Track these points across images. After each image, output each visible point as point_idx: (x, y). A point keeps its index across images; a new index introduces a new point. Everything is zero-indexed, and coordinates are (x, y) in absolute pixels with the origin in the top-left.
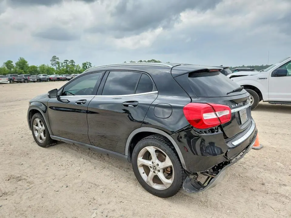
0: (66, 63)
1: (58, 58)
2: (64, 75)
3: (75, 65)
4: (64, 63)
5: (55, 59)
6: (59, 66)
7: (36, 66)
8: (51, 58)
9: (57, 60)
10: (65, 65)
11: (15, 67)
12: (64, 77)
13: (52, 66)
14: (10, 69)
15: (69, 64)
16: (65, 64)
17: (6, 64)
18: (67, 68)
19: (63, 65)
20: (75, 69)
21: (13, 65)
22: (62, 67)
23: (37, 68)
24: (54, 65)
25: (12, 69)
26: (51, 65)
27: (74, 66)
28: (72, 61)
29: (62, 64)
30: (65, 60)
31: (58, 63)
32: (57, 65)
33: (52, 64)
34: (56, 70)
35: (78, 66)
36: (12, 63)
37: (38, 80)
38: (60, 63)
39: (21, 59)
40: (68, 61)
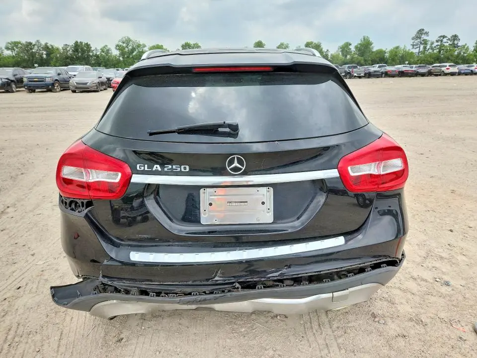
0: (442, 41)
1: (427, 33)
2: (414, 66)
3: (459, 45)
4: (437, 41)
5: (422, 34)
6: (425, 48)
7: (384, 49)
8: (414, 34)
9: (424, 37)
10: (438, 45)
11: (353, 52)
12: (414, 69)
13: (413, 48)
14: (346, 56)
15: (446, 44)
16: (439, 43)
17: (341, 48)
18: (440, 52)
19: (433, 46)
20: (456, 53)
21: (351, 49)
22: (430, 51)
23: (385, 53)
24: (415, 47)
25: (348, 57)
26: (411, 47)
27: (455, 46)
28: (455, 37)
29: (432, 43)
30: (441, 36)
31: (425, 42)
32: (422, 47)
33: (413, 45)
34: (418, 57)
35: (464, 46)
36: (350, 47)
37: (365, 74)
38: (429, 43)
39: (364, 39)
40: (446, 37)
